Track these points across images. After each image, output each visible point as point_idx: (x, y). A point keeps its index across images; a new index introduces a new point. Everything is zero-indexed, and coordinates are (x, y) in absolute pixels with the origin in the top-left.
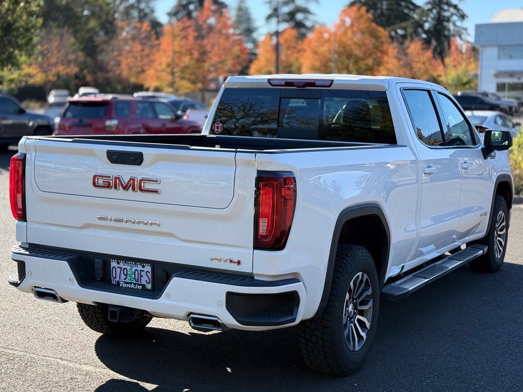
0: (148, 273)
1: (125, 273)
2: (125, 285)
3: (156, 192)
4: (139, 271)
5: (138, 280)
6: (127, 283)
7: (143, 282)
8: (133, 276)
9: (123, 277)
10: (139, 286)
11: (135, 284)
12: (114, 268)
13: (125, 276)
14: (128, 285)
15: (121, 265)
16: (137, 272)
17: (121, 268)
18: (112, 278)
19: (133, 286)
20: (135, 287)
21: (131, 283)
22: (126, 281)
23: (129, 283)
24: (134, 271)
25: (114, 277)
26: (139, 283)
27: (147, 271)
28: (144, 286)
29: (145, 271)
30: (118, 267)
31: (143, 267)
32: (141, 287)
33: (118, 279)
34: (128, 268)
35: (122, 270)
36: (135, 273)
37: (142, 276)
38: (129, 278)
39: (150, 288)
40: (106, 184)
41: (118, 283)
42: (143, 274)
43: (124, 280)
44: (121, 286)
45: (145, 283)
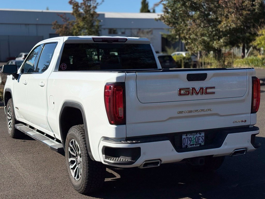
0: (203, 137)
1: (190, 140)
2: (190, 147)
3: (214, 93)
4: (198, 137)
5: (197, 142)
6: (191, 145)
7: (200, 142)
8: (194, 140)
9: (189, 142)
10: (198, 145)
11: (196, 144)
12: (184, 139)
13: (190, 142)
14: (192, 146)
15: (188, 136)
16: (197, 138)
17: (188, 138)
18: (183, 145)
19: (195, 146)
20: (196, 146)
21: (193, 145)
22: (191, 144)
23: (192, 145)
24: (195, 138)
25: (184, 144)
26: (198, 143)
27: (203, 136)
28: (200, 144)
29: (201, 136)
30: (186, 138)
31: (200, 134)
32: (199, 145)
33: (186, 144)
34: (192, 137)
35: (189, 139)
36: (196, 138)
37: (200, 139)
38: (192, 142)
39: (203, 145)
40: (187, 93)
41: (187, 146)
42: (200, 138)
43: (190, 144)
44: (188, 147)
45: (201, 143)
